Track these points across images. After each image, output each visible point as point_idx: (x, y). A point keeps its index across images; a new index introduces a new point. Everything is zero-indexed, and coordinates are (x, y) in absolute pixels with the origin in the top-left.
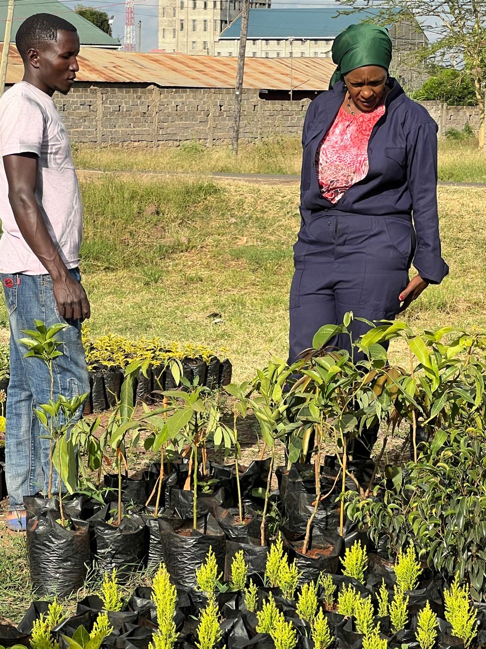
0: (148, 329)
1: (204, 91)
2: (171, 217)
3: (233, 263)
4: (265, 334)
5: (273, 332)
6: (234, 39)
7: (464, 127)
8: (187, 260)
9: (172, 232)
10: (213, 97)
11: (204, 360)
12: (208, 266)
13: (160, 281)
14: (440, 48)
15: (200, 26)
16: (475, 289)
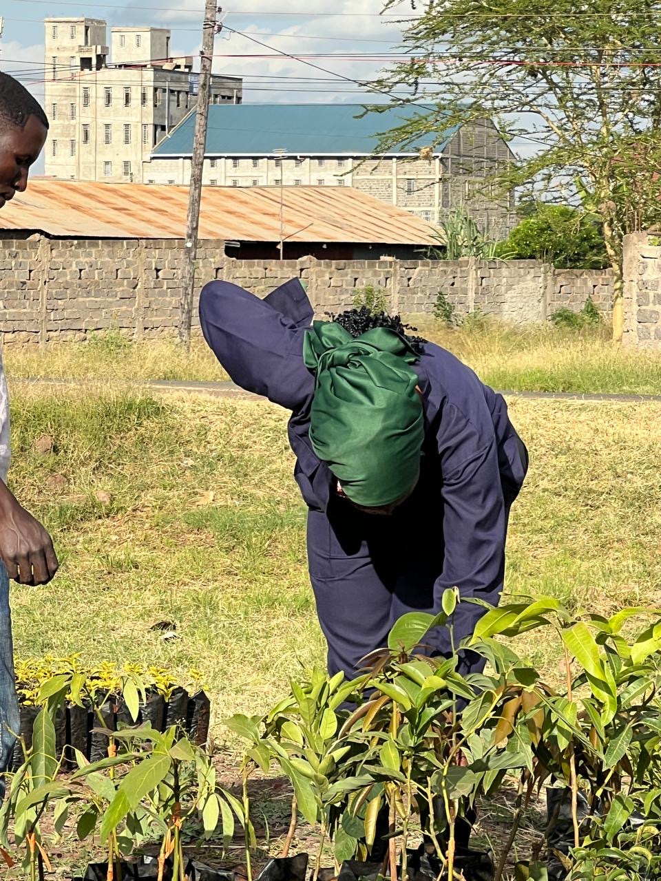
0: (45, 650)
1: (127, 244)
2: (78, 456)
3: (192, 537)
4: (254, 656)
5: (269, 652)
6: (177, 158)
7: (583, 306)
8: (109, 533)
9: (81, 483)
10: (143, 255)
11: (160, 692)
12: (146, 542)
13: (64, 568)
14: (543, 167)
15: (118, 135)
16: (623, 577)
